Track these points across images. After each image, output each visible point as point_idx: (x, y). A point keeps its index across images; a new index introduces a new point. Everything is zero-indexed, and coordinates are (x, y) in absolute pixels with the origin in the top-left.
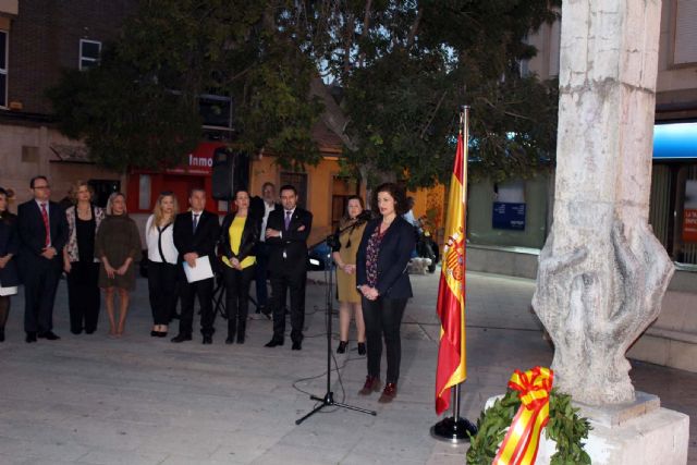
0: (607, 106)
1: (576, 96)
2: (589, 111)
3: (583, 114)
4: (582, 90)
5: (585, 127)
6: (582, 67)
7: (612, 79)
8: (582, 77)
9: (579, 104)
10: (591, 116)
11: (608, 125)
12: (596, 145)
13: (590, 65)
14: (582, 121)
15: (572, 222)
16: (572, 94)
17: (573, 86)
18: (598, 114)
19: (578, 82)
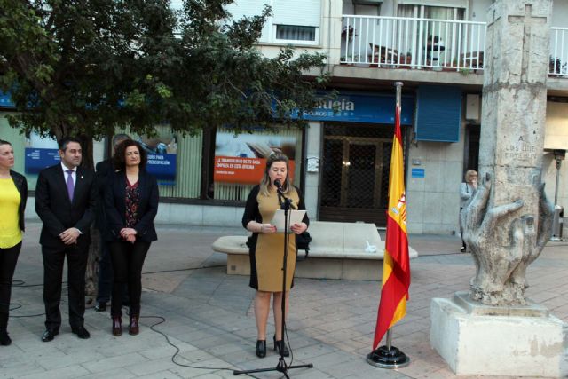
0: (536, 101)
1: (513, 91)
2: (524, 103)
3: (519, 104)
4: (518, 87)
5: (521, 113)
6: (519, 71)
7: (541, 84)
8: (518, 78)
9: (516, 97)
10: (525, 107)
11: (537, 114)
12: (529, 128)
13: (524, 71)
14: (518, 109)
15: (510, 180)
16: (510, 89)
17: (511, 83)
18: (530, 106)
19: (515, 81)
